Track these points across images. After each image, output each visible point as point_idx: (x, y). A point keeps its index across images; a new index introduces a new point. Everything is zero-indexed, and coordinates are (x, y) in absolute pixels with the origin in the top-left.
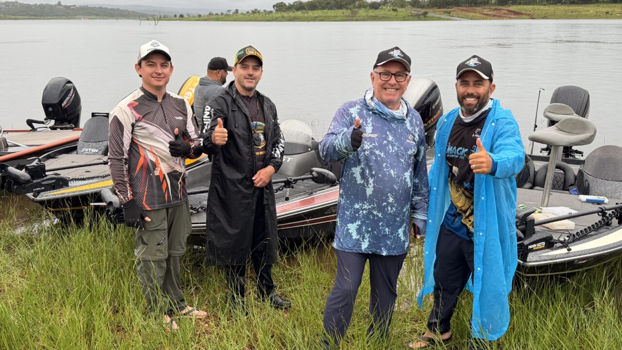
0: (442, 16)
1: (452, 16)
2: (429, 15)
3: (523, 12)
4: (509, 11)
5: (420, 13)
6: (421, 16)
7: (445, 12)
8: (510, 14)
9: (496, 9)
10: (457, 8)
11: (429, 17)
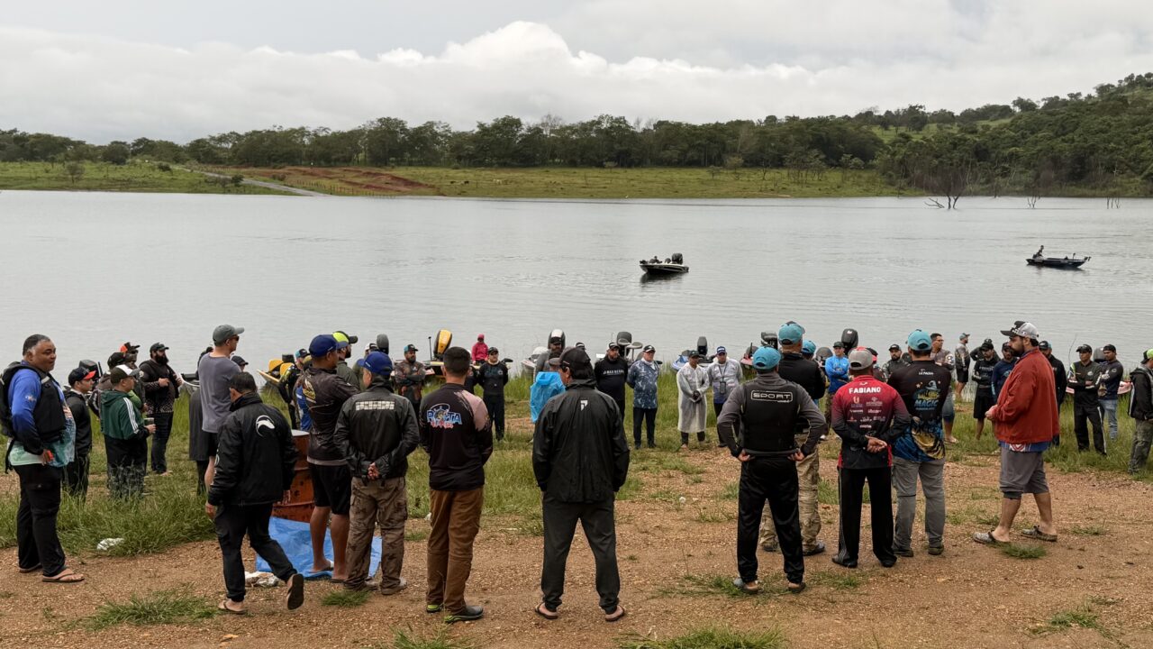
3: (421, 181)
4: (394, 178)
5: (222, 176)
6: (229, 185)
7: (274, 177)
8: (397, 185)
9: (369, 173)
11: (245, 186)
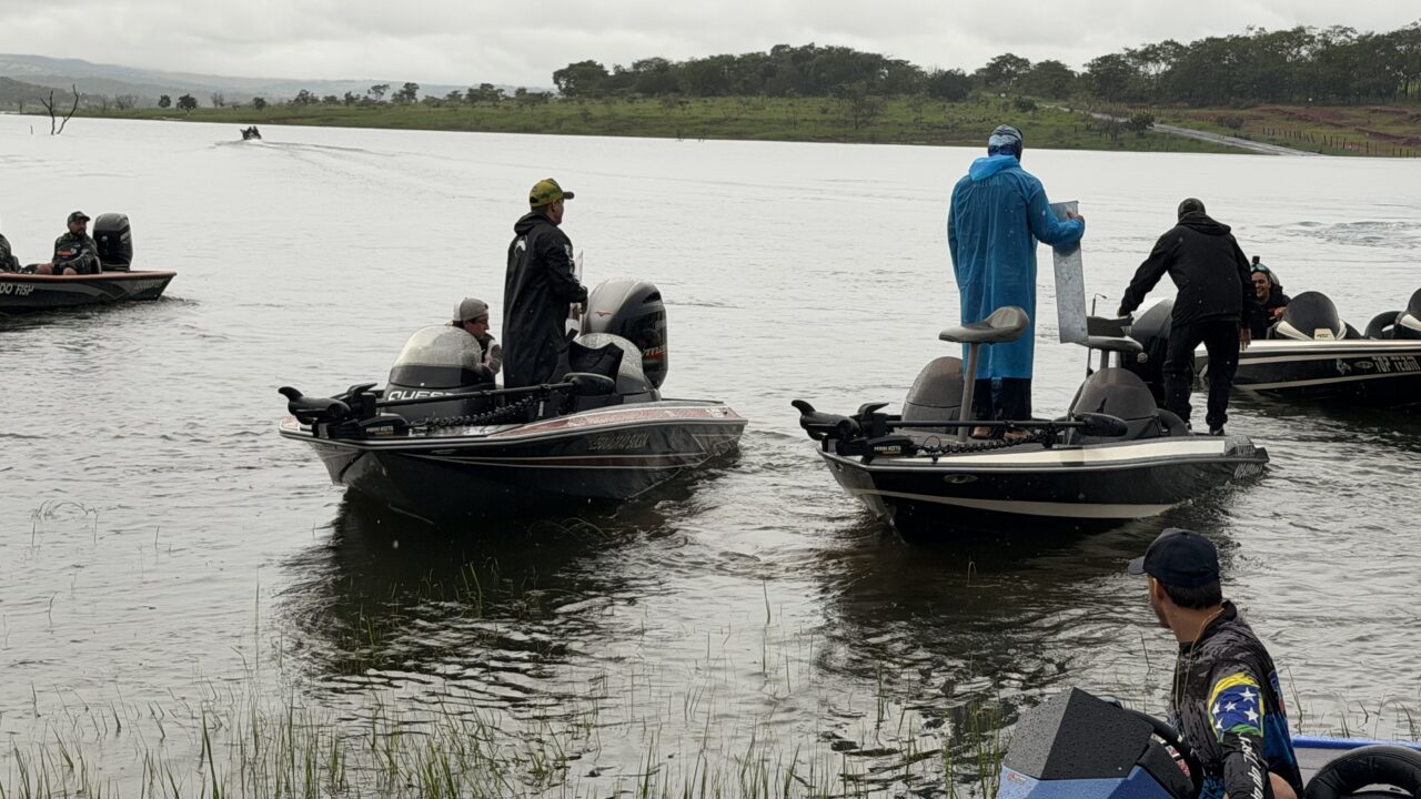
0: (1207, 137)
1: (1247, 139)
2: (1157, 127)
5: (1121, 120)
6: (1126, 134)
7: (1220, 121)
10: (1267, 107)
11: (1154, 136)
